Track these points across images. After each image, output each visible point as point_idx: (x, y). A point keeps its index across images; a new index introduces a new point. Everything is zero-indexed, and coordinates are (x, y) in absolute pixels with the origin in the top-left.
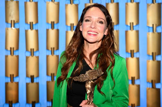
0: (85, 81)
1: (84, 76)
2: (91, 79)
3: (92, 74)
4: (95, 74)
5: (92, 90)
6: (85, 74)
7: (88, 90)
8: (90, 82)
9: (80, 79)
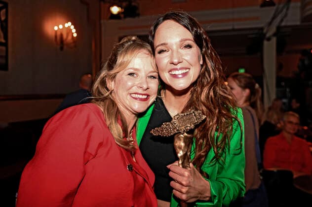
0: (172, 134)
1: (171, 125)
2: (184, 131)
3: (184, 121)
4: (190, 119)
5: (186, 150)
6: (172, 122)
7: (179, 150)
8: (182, 135)
9: (162, 131)
